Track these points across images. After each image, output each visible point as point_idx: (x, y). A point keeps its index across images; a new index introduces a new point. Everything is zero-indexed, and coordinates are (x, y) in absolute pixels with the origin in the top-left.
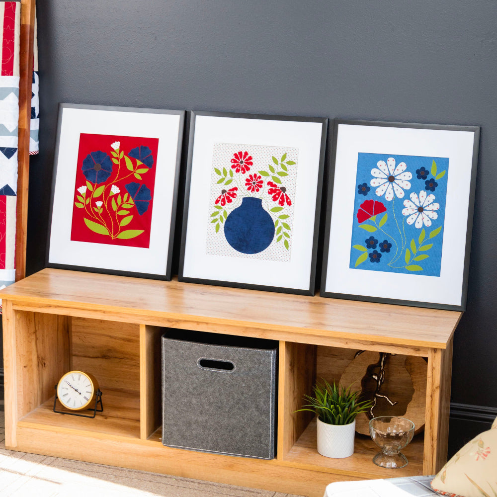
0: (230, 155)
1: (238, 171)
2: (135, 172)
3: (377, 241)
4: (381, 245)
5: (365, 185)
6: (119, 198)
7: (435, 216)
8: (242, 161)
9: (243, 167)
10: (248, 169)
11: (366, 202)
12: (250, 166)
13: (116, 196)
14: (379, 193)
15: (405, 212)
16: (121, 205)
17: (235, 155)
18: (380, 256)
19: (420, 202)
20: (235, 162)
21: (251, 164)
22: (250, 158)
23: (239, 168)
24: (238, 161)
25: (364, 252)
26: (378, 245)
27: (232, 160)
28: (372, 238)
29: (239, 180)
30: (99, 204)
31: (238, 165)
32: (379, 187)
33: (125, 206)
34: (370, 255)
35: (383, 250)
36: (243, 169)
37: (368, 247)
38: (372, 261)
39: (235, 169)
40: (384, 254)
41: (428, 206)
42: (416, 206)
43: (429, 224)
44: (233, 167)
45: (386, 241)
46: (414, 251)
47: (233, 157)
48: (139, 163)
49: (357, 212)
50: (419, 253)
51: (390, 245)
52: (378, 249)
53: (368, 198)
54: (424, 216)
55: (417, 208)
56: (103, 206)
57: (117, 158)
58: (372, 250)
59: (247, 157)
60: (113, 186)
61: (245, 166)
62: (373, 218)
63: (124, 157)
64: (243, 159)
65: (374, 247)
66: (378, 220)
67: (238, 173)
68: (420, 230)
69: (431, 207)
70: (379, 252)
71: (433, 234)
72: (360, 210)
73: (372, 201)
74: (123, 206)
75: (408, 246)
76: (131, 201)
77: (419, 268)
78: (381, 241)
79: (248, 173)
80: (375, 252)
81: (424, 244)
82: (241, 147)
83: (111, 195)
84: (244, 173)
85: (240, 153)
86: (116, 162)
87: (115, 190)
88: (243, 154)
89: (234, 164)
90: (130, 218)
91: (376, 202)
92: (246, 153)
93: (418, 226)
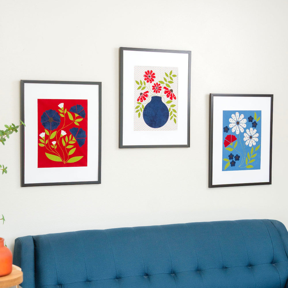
0: (143, 72)
1: (148, 82)
2: (74, 121)
3: (233, 156)
4: (235, 157)
5: (227, 127)
6: (67, 138)
7: (257, 140)
8: (149, 76)
9: (151, 79)
10: (153, 80)
11: (228, 136)
12: (154, 79)
13: (64, 137)
14: (233, 131)
15: (245, 139)
16: (68, 142)
17: (146, 72)
18: (235, 163)
19: (250, 134)
20: (146, 76)
21: (154, 77)
22: (154, 74)
23: (148, 80)
24: (147, 76)
25: (228, 162)
26: (234, 157)
27: (144, 75)
28: (231, 154)
29: (149, 86)
30: (54, 143)
31: (147, 78)
32: (233, 127)
33: (70, 142)
34: (231, 163)
35: (236, 160)
36: (150, 81)
37: (230, 159)
38: (232, 166)
39: (146, 81)
40: (237, 162)
41: (254, 135)
42: (249, 136)
43: (255, 144)
44: (145, 79)
45: (237, 155)
46: (249, 159)
47: (145, 74)
48: (77, 115)
49: (224, 142)
50: (251, 159)
51: (239, 157)
52: (234, 159)
53: (228, 134)
54: (252, 140)
55: (249, 137)
56: (57, 144)
57: (63, 113)
58: (231, 160)
59: (152, 74)
60: (62, 131)
61: (151, 78)
62: (231, 144)
63: (67, 112)
64: (150, 75)
65: (232, 159)
66: (234, 145)
67: (148, 83)
68: (251, 147)
69: (255, 136)
70: (234, 161)
71: (257, 149)
72: (225, 140)
73: (230, 135)
74: (69, 143)
75: (246, 156)
76: (74, 139)
77: (252, 166)
78: (235, 155)
79: (153, 83)
80: (233, 161)
81: (253, 154)
82: (149, 68)
83: (61, 136)
84: (151, 83)
85: (148, 71)
86: (62, 116)
87: (63, 133)
88: (150, 72)
89: (145, 78)
90: (74, 149)
91: (232, 135)
92: (151, 71)
93: (250, 146)
